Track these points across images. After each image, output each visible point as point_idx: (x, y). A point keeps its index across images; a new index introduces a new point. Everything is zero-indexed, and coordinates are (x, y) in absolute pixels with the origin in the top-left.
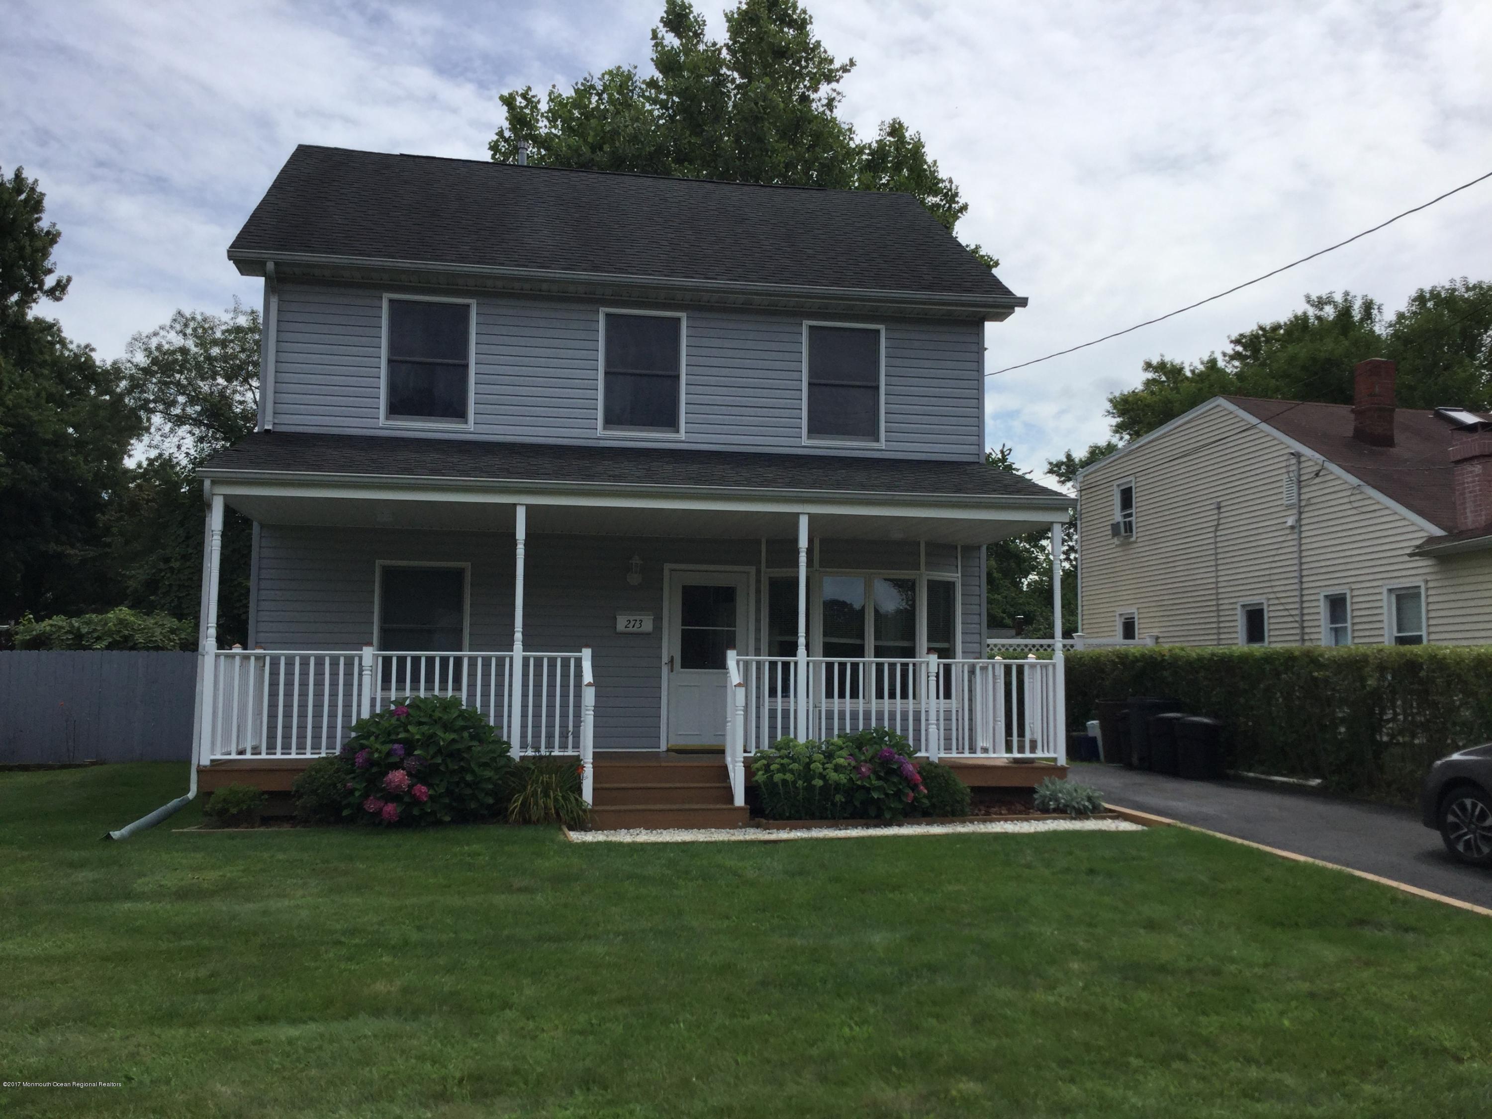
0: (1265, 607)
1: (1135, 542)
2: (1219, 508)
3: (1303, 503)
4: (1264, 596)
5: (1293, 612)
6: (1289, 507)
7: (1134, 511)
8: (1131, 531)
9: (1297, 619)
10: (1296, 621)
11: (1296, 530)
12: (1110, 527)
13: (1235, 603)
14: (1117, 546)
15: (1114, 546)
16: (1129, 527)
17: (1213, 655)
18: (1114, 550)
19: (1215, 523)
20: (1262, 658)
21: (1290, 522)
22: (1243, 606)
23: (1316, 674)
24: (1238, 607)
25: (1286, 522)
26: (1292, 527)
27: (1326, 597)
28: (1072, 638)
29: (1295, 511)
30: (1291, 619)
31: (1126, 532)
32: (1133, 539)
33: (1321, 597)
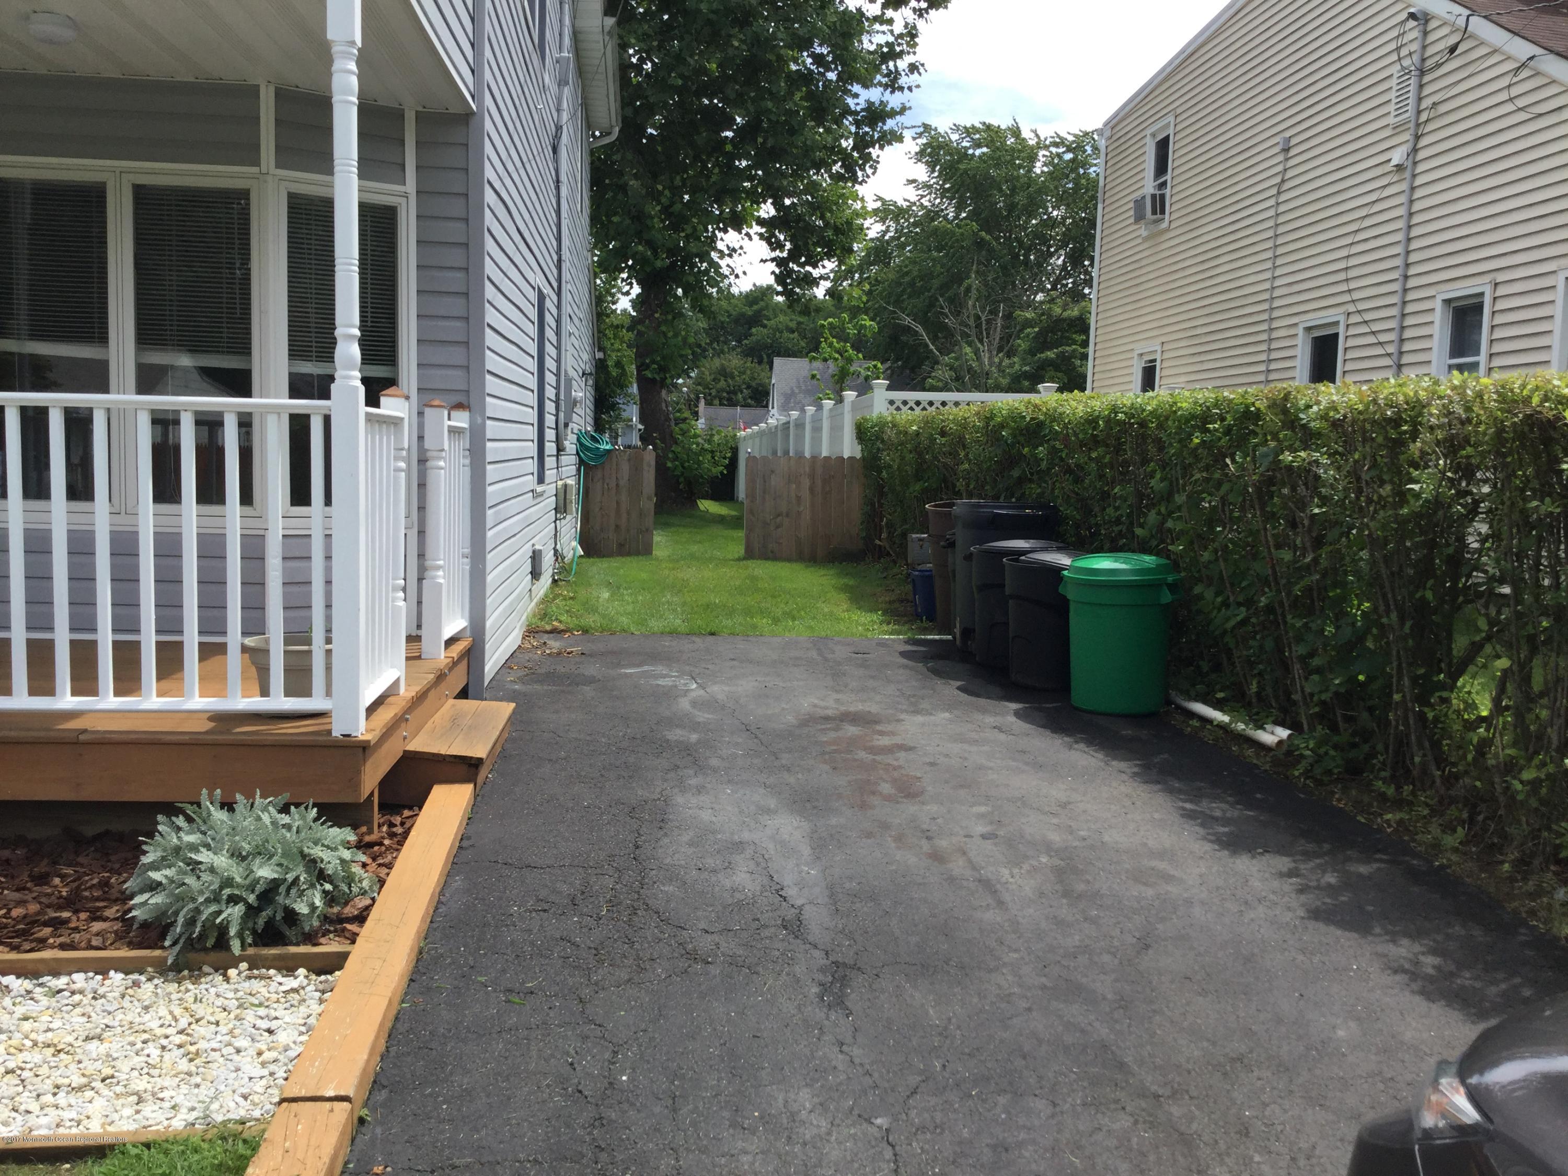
0: (1341, 330)
1: (1168, 230)
2: (1286, 150)
3: (1424, 117)
4: (1341, 309)
5: (1383, 338)
6: (1398, 129)
7: (1168, 177)
8: (1163, 212)
9: (1391, 349)
10: (1389, 355)
11: (1407, 174)
12: (1132, 205)
13: (1296, 325)
14: (1146, 239)
15: (1139, 240)
16: (1159, 204)
17: (1115, 410)
18: (1141, 248)
19: (1278, 180)
20: (1193, 416)
21: (1397, 157)
22: (1308, 329)
23: (1287, 457)
24: (1300, 331)
25: (1390, 160)
26: (1399, 168)
27: (1448, 302)
28: (1038, 392)
29: (1407, 136)
30: (1379, 351)
31: (1154, 212)
32: (1165, 225)
33: (1438, 304)
